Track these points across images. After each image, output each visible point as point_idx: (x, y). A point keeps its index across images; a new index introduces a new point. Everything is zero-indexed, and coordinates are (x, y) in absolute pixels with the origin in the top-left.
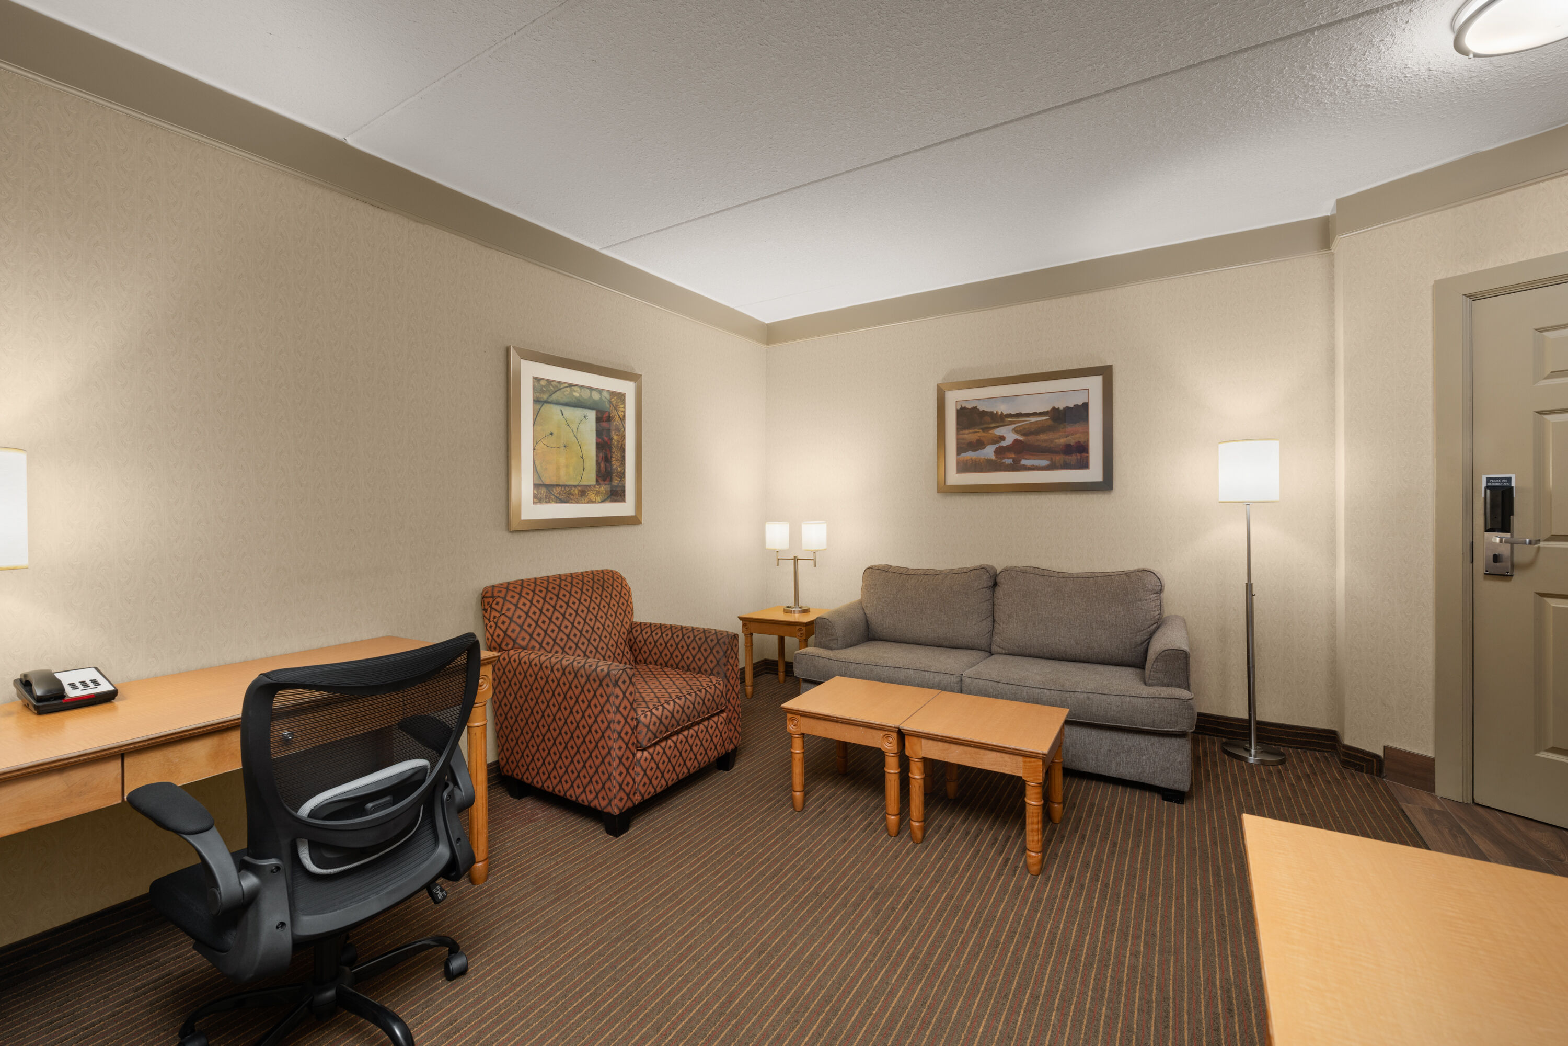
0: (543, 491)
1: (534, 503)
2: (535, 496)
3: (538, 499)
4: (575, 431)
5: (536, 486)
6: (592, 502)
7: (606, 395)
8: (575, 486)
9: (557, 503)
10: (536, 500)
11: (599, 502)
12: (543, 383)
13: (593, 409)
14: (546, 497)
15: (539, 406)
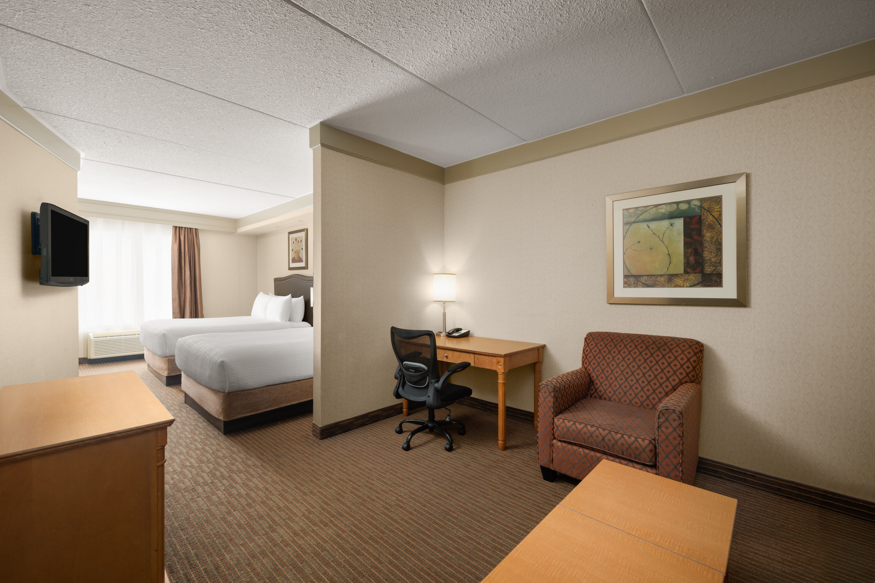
0: (632, 279)
1: (624, 287)
2: (625, 283)
3: (627, 284)
4: (661, 237)
5: (626, 276)
6: (680, 286)
7: (698, 203)
8: (661, 276)
9: (643, 287)
10: (625, 285)
11: (687, 287)
12: (631, 211)
13: (679, 217)
14: (634, 283)
15: (629, 226)
